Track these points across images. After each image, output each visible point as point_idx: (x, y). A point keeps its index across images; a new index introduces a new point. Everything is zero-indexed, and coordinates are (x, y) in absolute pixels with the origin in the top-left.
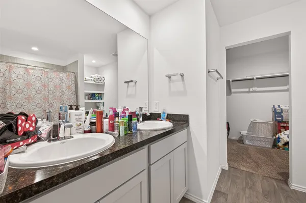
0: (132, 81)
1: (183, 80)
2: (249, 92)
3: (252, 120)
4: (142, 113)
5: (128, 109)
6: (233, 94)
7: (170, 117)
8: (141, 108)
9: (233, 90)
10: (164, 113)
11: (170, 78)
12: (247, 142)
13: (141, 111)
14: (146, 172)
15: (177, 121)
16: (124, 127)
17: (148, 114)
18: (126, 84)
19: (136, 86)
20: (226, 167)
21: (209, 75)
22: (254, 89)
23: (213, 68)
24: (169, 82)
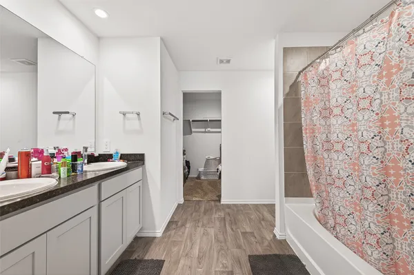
0: (68, 113)
1: (139, 119)
2: (205, 132)
3: (207, 157)
4: (86, 154)
5: (66, 150)
6: (193, 134)
7: (123, 157)
8: (86, 149)
9: (193, 130)
10: (117, 153)
11: (124, 115)
12: (203, 178)
13: (86, 151)
14: (96, 208)
15: (133, 160)
16: (66, 168)
17: (96, 155)
18: (57, 116)
19: (74, 120)
20: (182, 201)
21: (164, 117)
22: (209, 129)
23: (167, 110)
24: (124, 119)
